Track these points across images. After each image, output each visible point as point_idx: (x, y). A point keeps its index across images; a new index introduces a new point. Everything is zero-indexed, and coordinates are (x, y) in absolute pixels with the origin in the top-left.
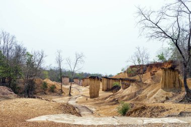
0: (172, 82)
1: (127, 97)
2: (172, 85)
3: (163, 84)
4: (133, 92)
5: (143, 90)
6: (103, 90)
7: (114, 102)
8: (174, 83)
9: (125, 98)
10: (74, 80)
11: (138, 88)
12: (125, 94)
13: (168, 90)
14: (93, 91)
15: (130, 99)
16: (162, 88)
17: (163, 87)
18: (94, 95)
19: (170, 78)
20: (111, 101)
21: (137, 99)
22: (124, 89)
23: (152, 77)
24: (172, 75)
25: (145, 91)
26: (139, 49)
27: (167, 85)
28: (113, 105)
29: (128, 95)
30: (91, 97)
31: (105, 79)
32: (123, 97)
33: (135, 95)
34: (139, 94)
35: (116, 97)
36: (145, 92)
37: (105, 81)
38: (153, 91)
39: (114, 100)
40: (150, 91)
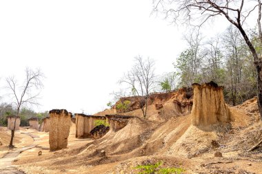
0: (214, 111)
1: (122, 145)
2: (214, 118)
3: (198, 116)
4: (135, 134)
5: (153, 130)
6: (77, 137)
7: (97, 158)
8: (218, 113)
9: (118, 149)
10: (31, 123)
11: (143, 128)
12: (118, 140)
13: (207, 128)
14: (56, 137)
15: (130, 149)
16: (196, 125)
17: (197, 121)
18: (57, 145)
19: (210, 102)
20: (90, 156)
21: (145, 148)
22: (116, 130)
23: (159, 111)
24: (213, 97)
25: (157, 132)
26: (140, 60)
27: (205, 117)
28: (94, 164)
29: (125, 142)
30: (52, 149)
31: (80, 117)
32: (115, 146)
33: (139, 142)
34: (147, 138)
35: (100, 147)
36: (157, 135)
37: (81, 121)
38: (175, 131)
39: (97, 152)
40: (168, 132)
